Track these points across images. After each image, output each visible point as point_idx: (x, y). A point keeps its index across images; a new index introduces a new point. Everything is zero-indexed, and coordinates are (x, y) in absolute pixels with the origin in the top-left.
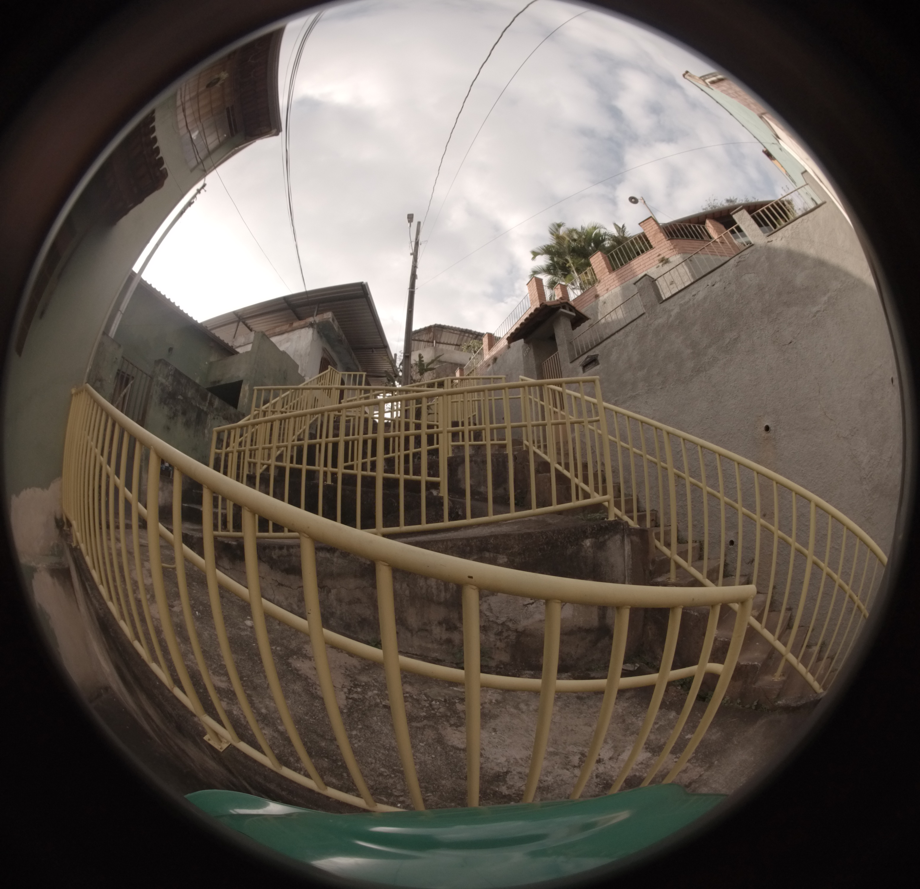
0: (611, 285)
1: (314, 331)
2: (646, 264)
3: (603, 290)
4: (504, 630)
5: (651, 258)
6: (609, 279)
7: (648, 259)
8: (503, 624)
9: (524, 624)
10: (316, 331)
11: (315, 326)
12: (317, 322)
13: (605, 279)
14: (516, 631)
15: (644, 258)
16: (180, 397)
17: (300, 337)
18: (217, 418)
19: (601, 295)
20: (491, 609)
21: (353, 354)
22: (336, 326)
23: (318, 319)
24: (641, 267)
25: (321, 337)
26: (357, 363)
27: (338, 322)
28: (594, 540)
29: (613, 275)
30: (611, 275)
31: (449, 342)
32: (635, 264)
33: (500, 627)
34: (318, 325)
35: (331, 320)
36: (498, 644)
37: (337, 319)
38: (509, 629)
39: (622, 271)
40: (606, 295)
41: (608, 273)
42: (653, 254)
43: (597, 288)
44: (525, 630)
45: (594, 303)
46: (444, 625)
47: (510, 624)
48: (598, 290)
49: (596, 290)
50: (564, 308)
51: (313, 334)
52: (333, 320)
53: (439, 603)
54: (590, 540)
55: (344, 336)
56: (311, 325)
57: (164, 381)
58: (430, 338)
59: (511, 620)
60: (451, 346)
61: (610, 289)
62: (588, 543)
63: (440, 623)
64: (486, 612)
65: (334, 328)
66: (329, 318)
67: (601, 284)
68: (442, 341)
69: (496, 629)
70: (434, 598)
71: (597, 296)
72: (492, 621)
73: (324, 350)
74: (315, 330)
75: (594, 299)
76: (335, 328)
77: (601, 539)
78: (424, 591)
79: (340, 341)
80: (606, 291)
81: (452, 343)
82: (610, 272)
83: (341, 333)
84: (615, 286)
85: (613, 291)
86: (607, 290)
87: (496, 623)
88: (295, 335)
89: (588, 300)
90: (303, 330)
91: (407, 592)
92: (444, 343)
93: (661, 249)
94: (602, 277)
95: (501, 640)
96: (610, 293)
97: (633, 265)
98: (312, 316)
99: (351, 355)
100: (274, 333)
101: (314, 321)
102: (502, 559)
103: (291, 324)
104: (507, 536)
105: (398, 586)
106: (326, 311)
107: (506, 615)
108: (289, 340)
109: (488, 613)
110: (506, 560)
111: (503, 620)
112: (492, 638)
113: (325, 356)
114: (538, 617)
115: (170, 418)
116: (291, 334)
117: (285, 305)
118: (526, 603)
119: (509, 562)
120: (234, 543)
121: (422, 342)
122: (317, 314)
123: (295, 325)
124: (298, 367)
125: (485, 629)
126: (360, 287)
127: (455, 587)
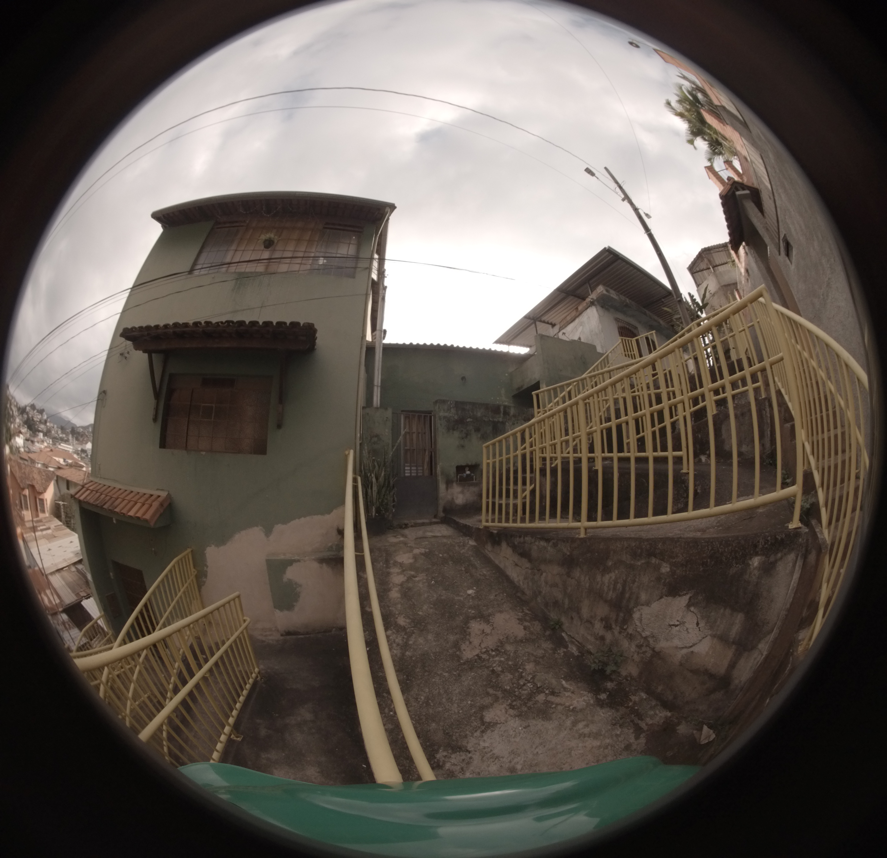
1: (596, 308)
4: (644, 645)
8: (646, 638)
9: (662, 645)
10: (599, 308)
11: (596, 303)
12: (595, 298)
14: (653, 649)
16: (469, 420)
17: (589, 317)
18: (515, 422)
20: (641, 620)
21: (647, 312)
22: (613, 294)
23: (593, 296)
25: (607, 310)
26: (656, 318)
27: (615, 290)
28: (763, 558)
33: (642, 641)
34: (598, 300)
35: (605, 292)
36: (635, 656)
37: (611, 288)
38: (648, 646)
44: (660, 652)
46: (604, 622)
47: (651, 640)
51: (597, 311)
52: (607, 291)
53: (606, 601)
54: (759, 558)
55: (628, 301)
56: (592, 304)
59: (653, 637)
62: (756, 561)
63: (602, 620)
64: (636, 621)
65: (612, 298)
66: (603, 291)
69: (638, 641)
70: (604, 595)
72: (638, 632)
73: (617, 320)
74: (598, 306)
76: (614, 297)
77: (772, 559)
78: (598, 587)
79: (627, 306)
83: (623, 298)
87: (641, 635)
88: (583, 318)
90: (589, 310)
91: (587, 585)
92: (720, 265)
95: (638, 653)
98: (590, 295)
99: (645, 314)
100: (567, 322)
101: (592, 299)
102: (665, 569)
103: (577, 308)
104: (674, 541)
105: (583, 578)
106: (597, 285)
107: (651, 630)
108: (582, 324)
109: (638, 624)
110: (668, 569)
111: (647, 633)
112: (633, 648)
113: (621, 324)
114: (676, 642)
115: (463, 438)
116: (580, 317)
117: (563, 295)
118: (672, 623)
119: (670, 573)
120: (495, 532)
121: (704, 271)
122: (592, 292)
123: (580, 308)
124: (594, 347)
125: (631, 637)
126: (607, 253)
127: (621, 589)
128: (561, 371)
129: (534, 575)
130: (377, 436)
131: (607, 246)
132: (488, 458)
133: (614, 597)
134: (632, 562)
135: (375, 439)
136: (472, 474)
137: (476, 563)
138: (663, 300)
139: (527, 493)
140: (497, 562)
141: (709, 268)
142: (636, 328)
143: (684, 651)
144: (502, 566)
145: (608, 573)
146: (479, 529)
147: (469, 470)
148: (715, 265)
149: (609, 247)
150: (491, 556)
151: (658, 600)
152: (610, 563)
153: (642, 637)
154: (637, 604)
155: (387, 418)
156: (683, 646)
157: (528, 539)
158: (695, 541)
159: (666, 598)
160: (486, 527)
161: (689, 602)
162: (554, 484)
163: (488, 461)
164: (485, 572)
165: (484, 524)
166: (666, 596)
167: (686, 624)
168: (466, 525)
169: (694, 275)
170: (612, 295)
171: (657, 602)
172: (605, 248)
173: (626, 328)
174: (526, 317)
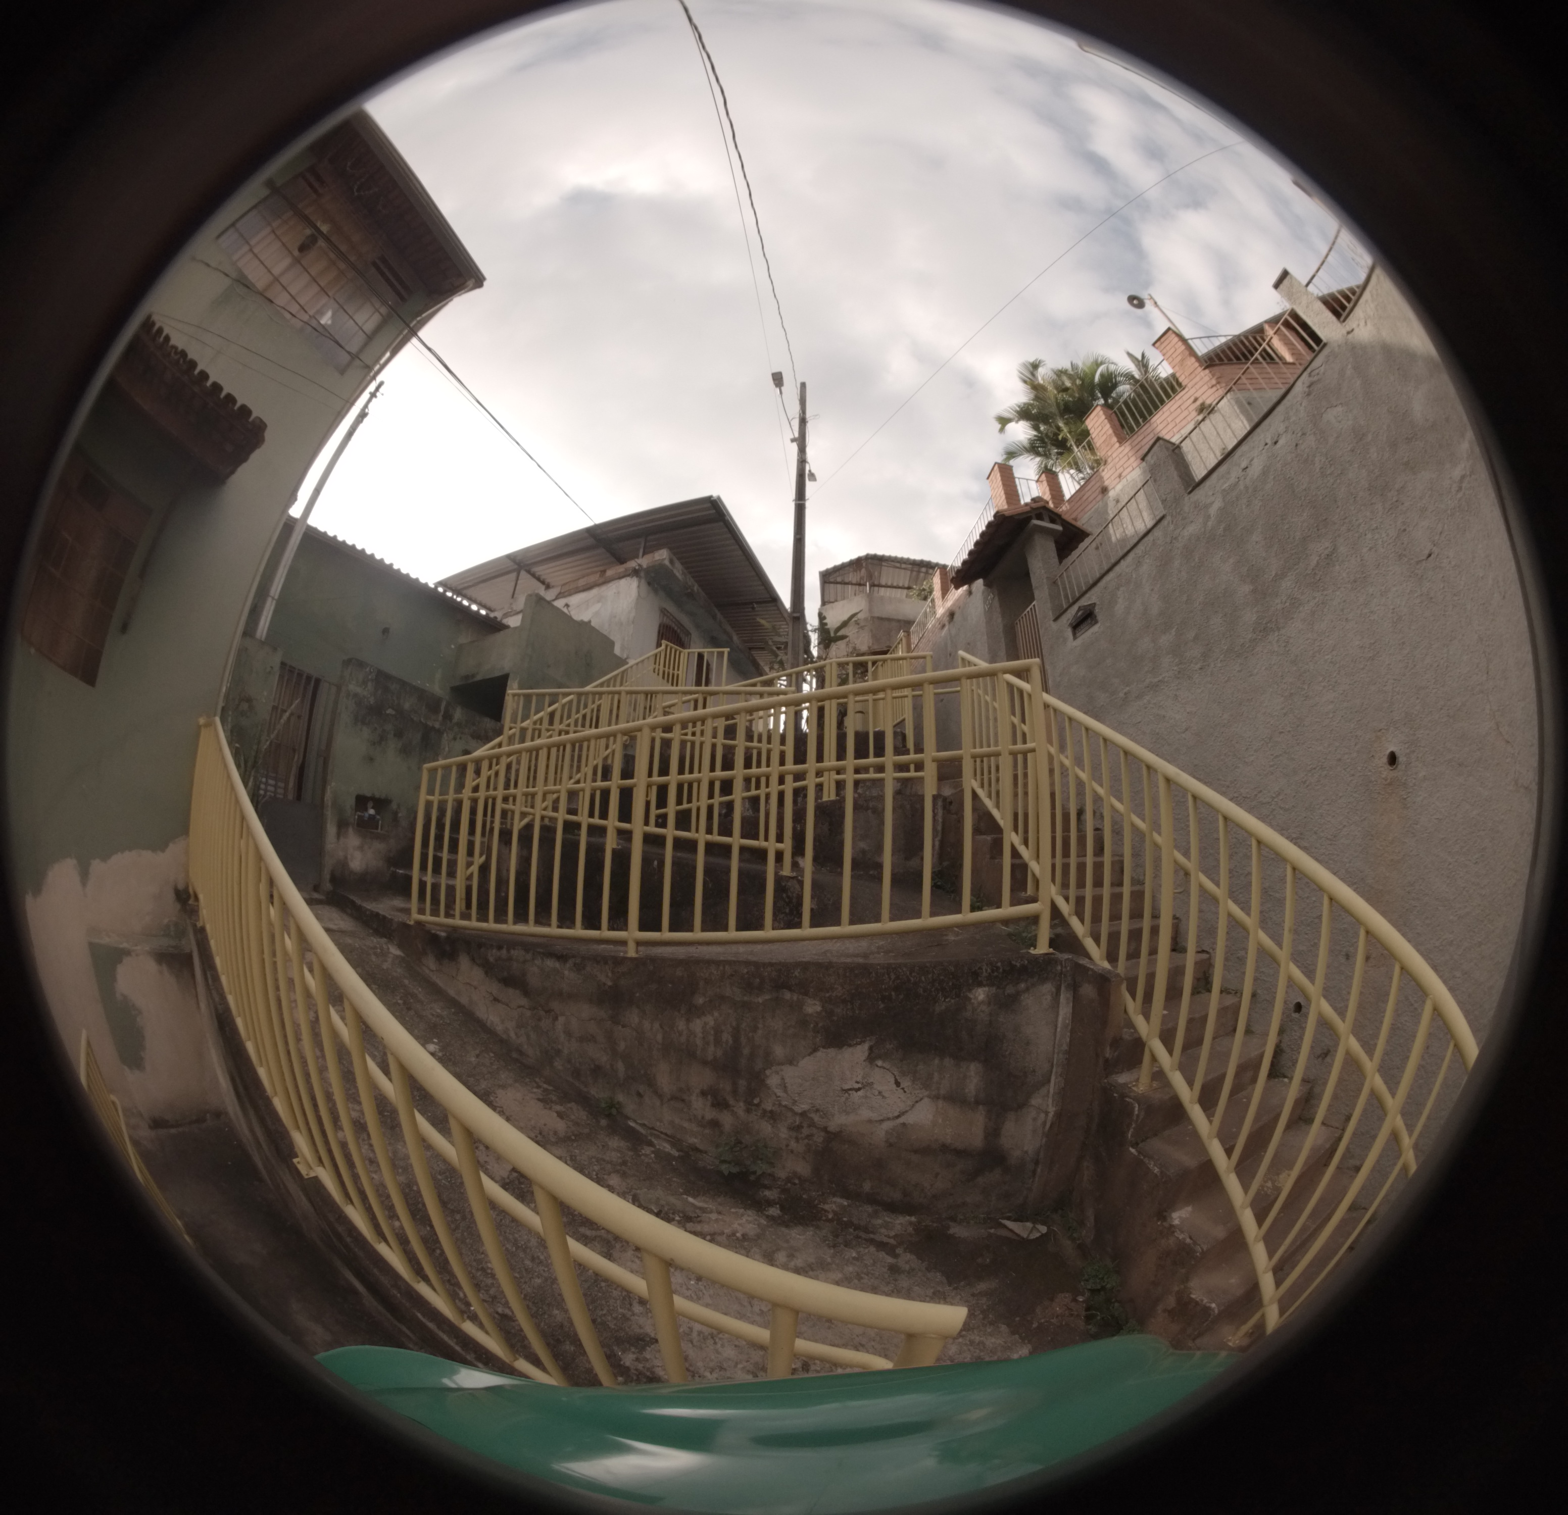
0: (1125, 466)
1: (639, 582)
2: (1178, 420)
3: (1113, 478)
4: (805, 1125)
5: (1183, 407)
6: (1121, 456)
7: (1179, 411)
8: (803, 1114)
9: (840, 1121)
10: (644, 583)
11: (642, 574)
12: (645, 566)
13: (1114, 455)
14: (825, 1129)
15: (1172, 409)
16: (390, 711)
17: (619, 593)
18: (461, 738)
19: (1110, 488)
20: (785, 1087)
21: (719, 615)
22: (678, 571)
23: (644, 561)
24: (1170, 427)
25: (656, 591)
26: (729, 628)
27: (682, 564)
29: (1126, 448)
30: (1123, 448)
31: (895, 584)
32: (1158, 422)
33: (798, 1120)
34: (648, 571)
35: (667, 562)
36: (793, 1144)
37: (679, 559)
38: (812, 1124)
39: (1140, 438)
40: (1119, 487)
41: (1117, 445)
42: (1185, 398)
43: (1103, 474)
44: (841, 1132)
45: (1100, 503)
46: (710, 1097)
47: (816, 1118)
48: (1105, 478)
49: (1102, 478)
50: (1039, 517)
51: (638, 587)
52: (671, 561)
53: (704, 1063)
54: (986, 989)
55: (696, 587)
56: (635, 573)
57: (359, 690)
58: (862, 578)
59: (818, 1111)
60: (900, 590)
61: (1124, 474)
62: (980, 994)
63: (704, 1093)
64: (776, 1090)
65: (674, 576)
66: (664, 559)
67: (1109, 467)
68: (883, 583)
69: (790, 1121)
70: (698, 1053)
71: (1104, 490)
72: (785, 1106)
73: (663, 612)
74: (643, 581)
75: (1100, 496)
76: (677, 574)
78: (683, 1039)
79: (691, 595)
80: (1118, 480)
81: (901, 585)
82: (1121, 440)
83: (691, 581)
84: (1130, 469)
85: (1129, 477)
86: (1120, 476)
87: (792, 1110)
88: (609, 590)
89: (1091, 499)
90: (623, 582)
91: (660, 1037)
92: (886, 586)
93: (1197, 387)
94: (1109, 453)
95: (797, 1140)
96: (1124, 481)
97: (1155, 425)
98: (637, 557)
99: (714, 617)
100: (577, 588)
101: (639, 565)
102: (813, 1007)
103: (604, 572)
104: (825, 967)
105: (646, 1025)
106: (658, 547)
107: (810, 1101)
108: (600, 599)
109: (779, 1092)
110: (819, 1008)
111: (805, 1107)
112: (784, 1133)
113: (666, 621)
114: (865, 1114)
115: (374, 744)
116: (604, 588)
117: (591, 541)
118: (846, 1087)
119: (824, 1014)
120: (443, 934)
121: (850, 586)
122: (644, 554)
123: (609, 573)
124: (612, 644)
125: (772, 1116)
126: (709, 505)
127: (731, 1041)
128: (549, 666)
129: (540, 1020)
130: (249, 700)
131: (715, 494)
132: (431, 792)
133: (719, 1053)
134: (746, 998)
135: (245, 706)
136: (378, 817)
137: (415, 991)
138: (755, 606)
139: (475, 869)
140: (452, 993)
141: (865, 585)
142: (688, 634)
143: (887, 1125)
144: (464, 1000)
145: (699, 1017)
146: (405, 926)
147: (373, 808)
148: (876, 583)
149: (719, 498)
150: (439, 980)
151: (809, 1055)
152: (700, 1000)
153: (796, 1114)
154: (769, 1062)
155: (272, 667)
156: (881, 1118)
157: (516, 953)
158: (865, 969)
159: (825, 1050)
160: (419, 923)
161: (870, 1054)
162: (524, 862)
163: (430, 798)
164: (439, 1011)
165: (416, 916)
166: (824, 1047)
167: (875, 1086)
168: (378, 914)
169: (827, 585)
170: (675, 572)
171: (808, 1058)
172: (711, 497)
173: (673, 629)
174: (511, 558)
